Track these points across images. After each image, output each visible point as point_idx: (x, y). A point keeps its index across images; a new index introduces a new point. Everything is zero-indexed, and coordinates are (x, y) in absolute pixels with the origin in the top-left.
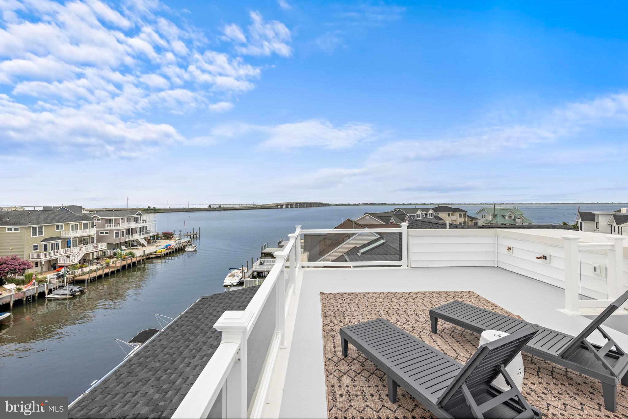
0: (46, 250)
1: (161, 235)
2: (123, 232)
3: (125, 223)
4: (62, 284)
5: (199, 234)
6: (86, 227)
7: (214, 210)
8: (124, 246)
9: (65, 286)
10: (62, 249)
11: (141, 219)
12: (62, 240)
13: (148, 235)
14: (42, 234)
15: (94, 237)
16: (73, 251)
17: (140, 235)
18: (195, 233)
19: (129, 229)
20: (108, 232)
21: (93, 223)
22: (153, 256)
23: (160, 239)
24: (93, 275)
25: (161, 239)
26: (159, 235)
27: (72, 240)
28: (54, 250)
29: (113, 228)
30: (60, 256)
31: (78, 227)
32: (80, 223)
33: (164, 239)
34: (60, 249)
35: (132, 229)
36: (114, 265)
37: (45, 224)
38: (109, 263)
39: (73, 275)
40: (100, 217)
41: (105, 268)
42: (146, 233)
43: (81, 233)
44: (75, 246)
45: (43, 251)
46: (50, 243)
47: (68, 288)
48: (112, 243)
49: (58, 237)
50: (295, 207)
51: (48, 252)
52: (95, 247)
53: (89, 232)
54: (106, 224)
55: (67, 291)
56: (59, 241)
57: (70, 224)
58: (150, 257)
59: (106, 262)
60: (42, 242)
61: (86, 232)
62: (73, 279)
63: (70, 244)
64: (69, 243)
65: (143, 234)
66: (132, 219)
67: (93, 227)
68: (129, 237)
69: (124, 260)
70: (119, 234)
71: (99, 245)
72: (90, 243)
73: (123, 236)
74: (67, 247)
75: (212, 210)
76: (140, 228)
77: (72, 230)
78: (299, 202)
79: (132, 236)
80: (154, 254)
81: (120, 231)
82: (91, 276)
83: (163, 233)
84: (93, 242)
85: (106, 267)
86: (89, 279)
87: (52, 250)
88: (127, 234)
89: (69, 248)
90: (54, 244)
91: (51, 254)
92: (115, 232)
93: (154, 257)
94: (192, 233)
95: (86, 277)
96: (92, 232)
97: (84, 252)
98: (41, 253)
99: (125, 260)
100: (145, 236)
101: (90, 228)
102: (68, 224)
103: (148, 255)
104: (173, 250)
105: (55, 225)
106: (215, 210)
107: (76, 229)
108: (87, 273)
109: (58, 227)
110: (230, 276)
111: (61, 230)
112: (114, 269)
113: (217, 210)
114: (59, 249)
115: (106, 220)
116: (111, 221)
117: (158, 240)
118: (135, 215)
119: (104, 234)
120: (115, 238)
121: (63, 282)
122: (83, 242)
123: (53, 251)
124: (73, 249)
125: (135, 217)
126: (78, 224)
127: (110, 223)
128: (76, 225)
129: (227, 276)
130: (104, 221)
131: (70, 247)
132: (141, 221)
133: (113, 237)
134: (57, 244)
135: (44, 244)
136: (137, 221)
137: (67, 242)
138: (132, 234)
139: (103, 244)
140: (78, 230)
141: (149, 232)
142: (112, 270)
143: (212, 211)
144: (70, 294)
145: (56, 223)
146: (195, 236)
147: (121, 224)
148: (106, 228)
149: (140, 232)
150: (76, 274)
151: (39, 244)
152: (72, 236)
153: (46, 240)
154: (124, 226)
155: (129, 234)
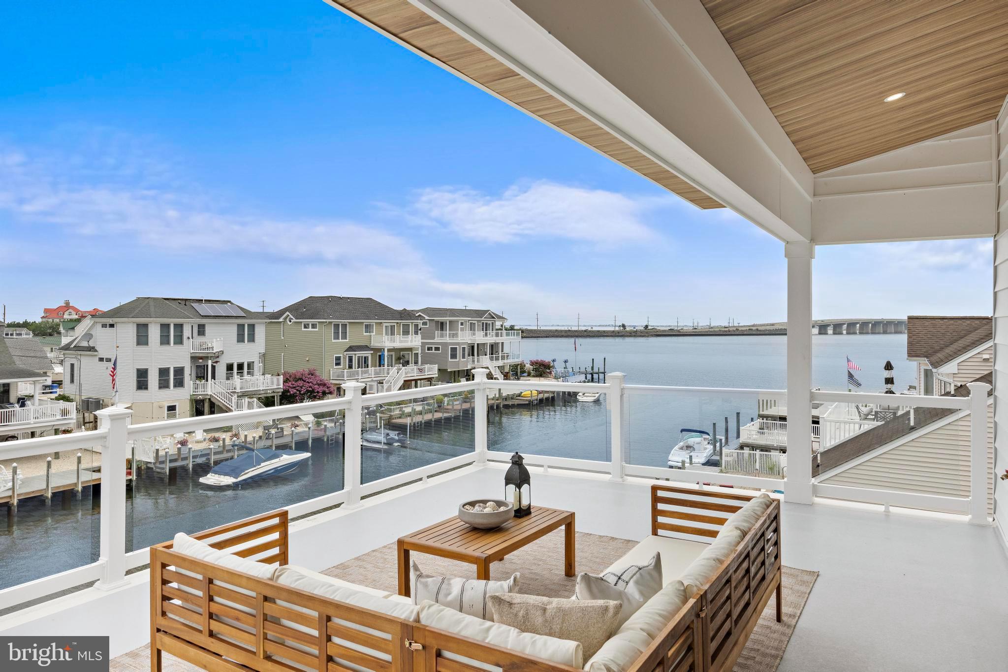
0: (350, 367)
1: (528, 366)
2: (464, 348)
3: (467, 331)
4: (373, 425)
5: (604, 373)
6: (406, 332)
7: (634, 334)
8: (465, 379)
9: (379, 429)
10: (373, 368)
11: (492, 329)
12: (372, 352)
13: (506, 361)
14: (346, 338)
15: (417, 353)
16: (388, 373)
17: (491, 359)
18: (596, 370)
19: (473, 347)
20: (439, 348)
21: (416, 326)
22: (516, 402)
23: (526, 374)
24: (417, 418)
25: (529, 375)
26: (525, 366)
27: (386, 353)
28: (362, 368)
29: (447, 340)
30: (370, 379)
31: (394, 332)
32: (397, 323)
33: (534, 376)
34: (370, 368)
35: (478, 344)
36: (450, 407)
37: (350, 319)
38: (441, 403)
39: (389, 415)
40: (427, 318)
41: (436, 411)
42: (503, 358)
43: (399, 342)
44: (390, 365)
45: (347, 368)
46: (357, 355)
47: (383, 432)
48: (446, 370)
49: (367, 346)
50: (848, 333)
51: (354, 369)
52: (421, 370)
53: (412, 341)
54: (436, 332)
55: (381, 436)
56: (368, 354)
57: (385, 325)
58: (510, 403)
59: (437, 400)
60: (345, 351)
61: (407, 342)
62: (388, 422)
63: (384, 360)
64: (382, 358)
65: (497, 359)
66: (478, 325)
67: (416, 333)
68: (473, 361)
69: (465, 402)
70: (456, 352)
71: (427, 366)
72: (412, 364)
73: (464, 357)
74: (380, 366)
75: (628, 334)
76: (492, 346)
77: (386, 334)
78: (860, 320)
79: (478, 361)
80: (517, 399)
81: (458, 347)
82: (414, 421)
83: (532, 363)
84: (416, 363)
85: (438, 409)
86: (412, 424)
87: (358, 367)
88: (469, 356)
89: (382, 368)
90: (362, 357)
91: (358, 374)
92: (450, 347)
93: (518, 404)
94: (589, 370)
95: (408, 421)
96: (414, 341)
97: (404, 376)
98: (346, 370)
99: (467, 402)
100: (500, 363)
101: (412, 335)
102: (381, 323)
103: (506, 399)
104: (553, 395)
105: (363, 323)
106: (635, 336)
107: (392, 334)
108: (409, 415)
109: (367, 326)
110: (682, 448)
111: (371, 334)
112: (450, 414)
113: (641, 336)
114: (368, 367)
115: (437, 322)
116: (444, 326)
117: (524, 376)
118: (483, 319)
119: (433, 351)
120: (450, 360)
121: (375, 422)
122: (401, 361)
123: (360, 369)
124: (388, 369)
125: (483, 323)
126: (394, 326)
127: (442, 329)
128: (391, 326)
129: (676, 447)
130: (434, 324)
131: (384, 365)
132: (492, 330)
133: (447, 358)
134: (365, 357)
135: (349, 357)
136: (486, 330)
137: (380, 356)
138: (478, 356)
139: (432, 366)
140: (394, 335)
141: (508, 356)
142: (446, 415)
143: (627, 336)
144: (386, 442)
145: (365, 319)
146: (596, 376)
147: (459, 332)
148: (437, 340)
149: (492, 354)
150: (392, 414)
151: (342, 355)
152: (386, 345)
153: (351, 349)
154: (465, 337)
155: (473, 355)
